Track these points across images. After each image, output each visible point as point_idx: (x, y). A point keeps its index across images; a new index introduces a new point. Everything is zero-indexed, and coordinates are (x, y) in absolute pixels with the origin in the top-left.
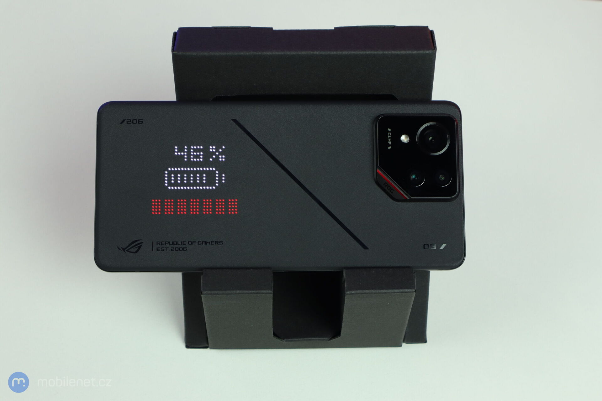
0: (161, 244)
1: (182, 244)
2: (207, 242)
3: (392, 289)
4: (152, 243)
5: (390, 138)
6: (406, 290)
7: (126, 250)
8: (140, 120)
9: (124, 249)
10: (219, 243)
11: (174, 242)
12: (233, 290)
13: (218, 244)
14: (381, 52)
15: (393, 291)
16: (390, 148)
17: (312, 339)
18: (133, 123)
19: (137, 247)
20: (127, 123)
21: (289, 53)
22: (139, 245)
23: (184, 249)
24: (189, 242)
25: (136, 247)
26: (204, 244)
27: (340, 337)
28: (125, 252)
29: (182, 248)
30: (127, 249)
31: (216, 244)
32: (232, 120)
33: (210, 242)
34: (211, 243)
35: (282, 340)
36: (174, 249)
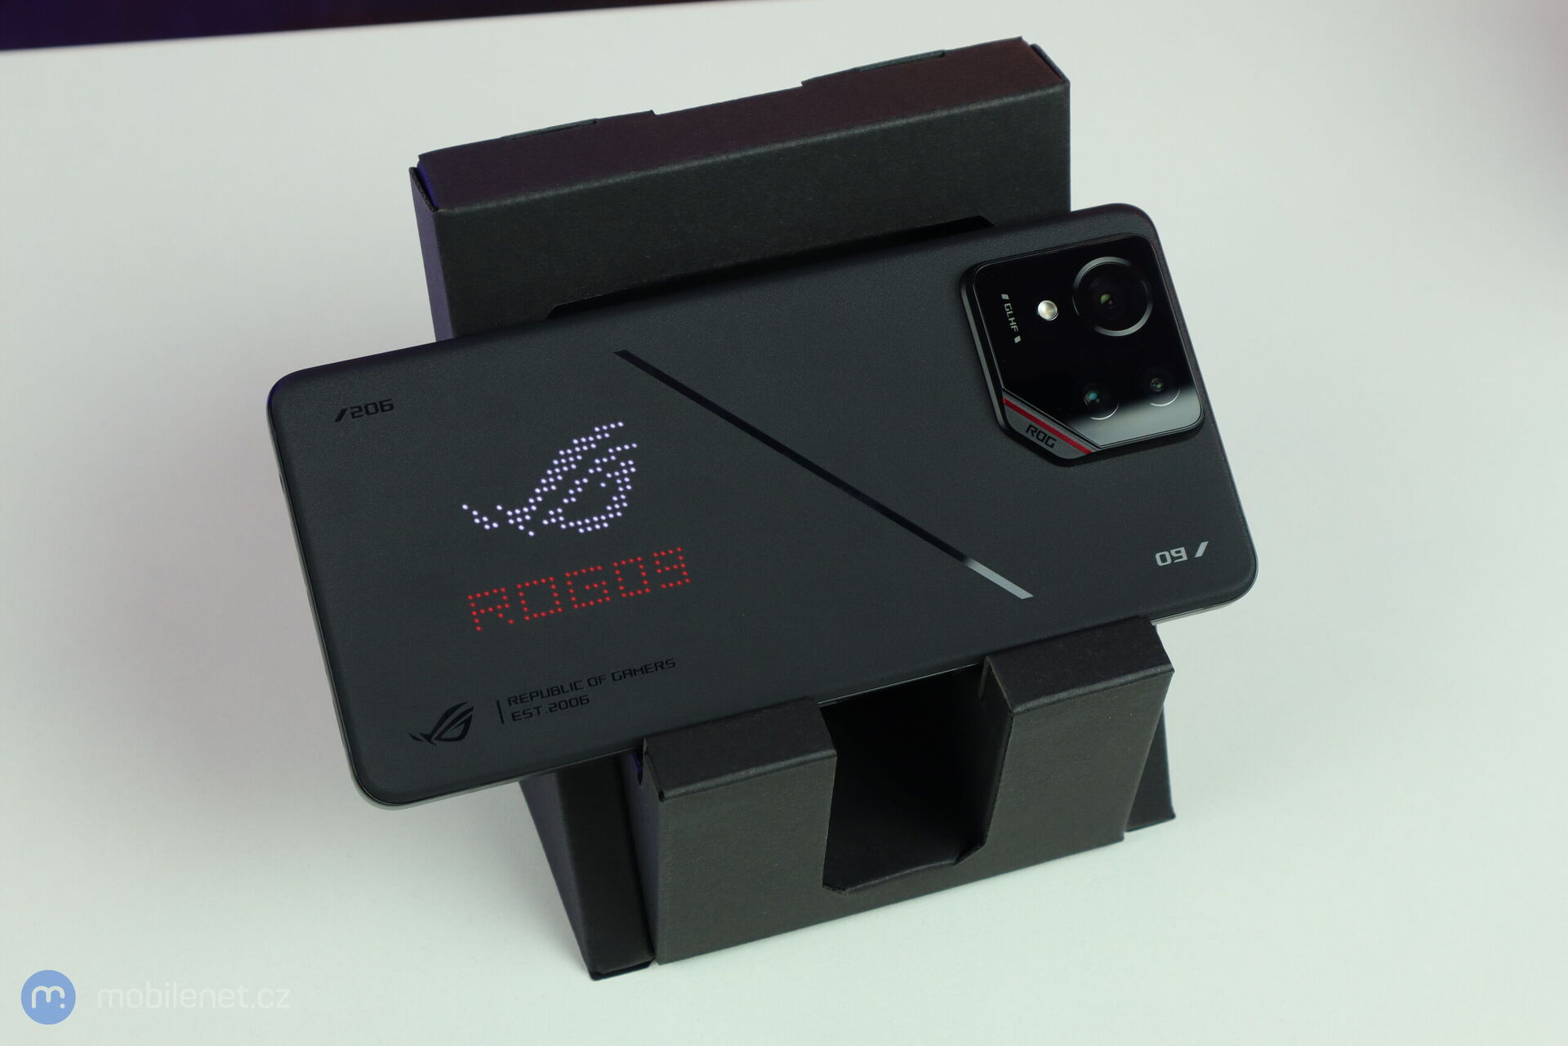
0: (519, 701)
1: (572, 690)
2: (635, 671)
3: (1119, 675)
4: (496, 706)
5: (1011, 316)
6: (1152, 671)
7: (434, 737)
8: (384, 403)
9: (428, 737)
10: (664, 666)
11: (551, 689)
12: (738, 770)
13: (663, 668)
14: (945, 113)
15: (1122, 680)
16: (1018, 339)
17: (914, 870)
18: (368, 413)
19: (461, 724)
20: (353, 417)
21: (724, 158)
22: (464, 719)
23: (581, 700)
24: (589, 680)
25: (459, 723)
26: (629, 675)
27: (983, 848)
28: (432, 743)
29: (576, 699)
30: (436, 735)
31: (659, 668)
32: (617, 353)
33: (642, 669)
34: (645, 670)
35: (841, 891)
36: (556, 706)
